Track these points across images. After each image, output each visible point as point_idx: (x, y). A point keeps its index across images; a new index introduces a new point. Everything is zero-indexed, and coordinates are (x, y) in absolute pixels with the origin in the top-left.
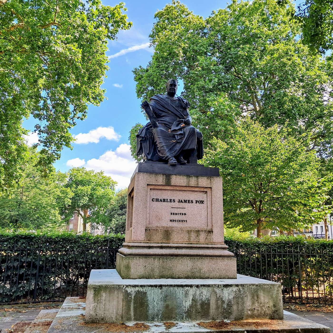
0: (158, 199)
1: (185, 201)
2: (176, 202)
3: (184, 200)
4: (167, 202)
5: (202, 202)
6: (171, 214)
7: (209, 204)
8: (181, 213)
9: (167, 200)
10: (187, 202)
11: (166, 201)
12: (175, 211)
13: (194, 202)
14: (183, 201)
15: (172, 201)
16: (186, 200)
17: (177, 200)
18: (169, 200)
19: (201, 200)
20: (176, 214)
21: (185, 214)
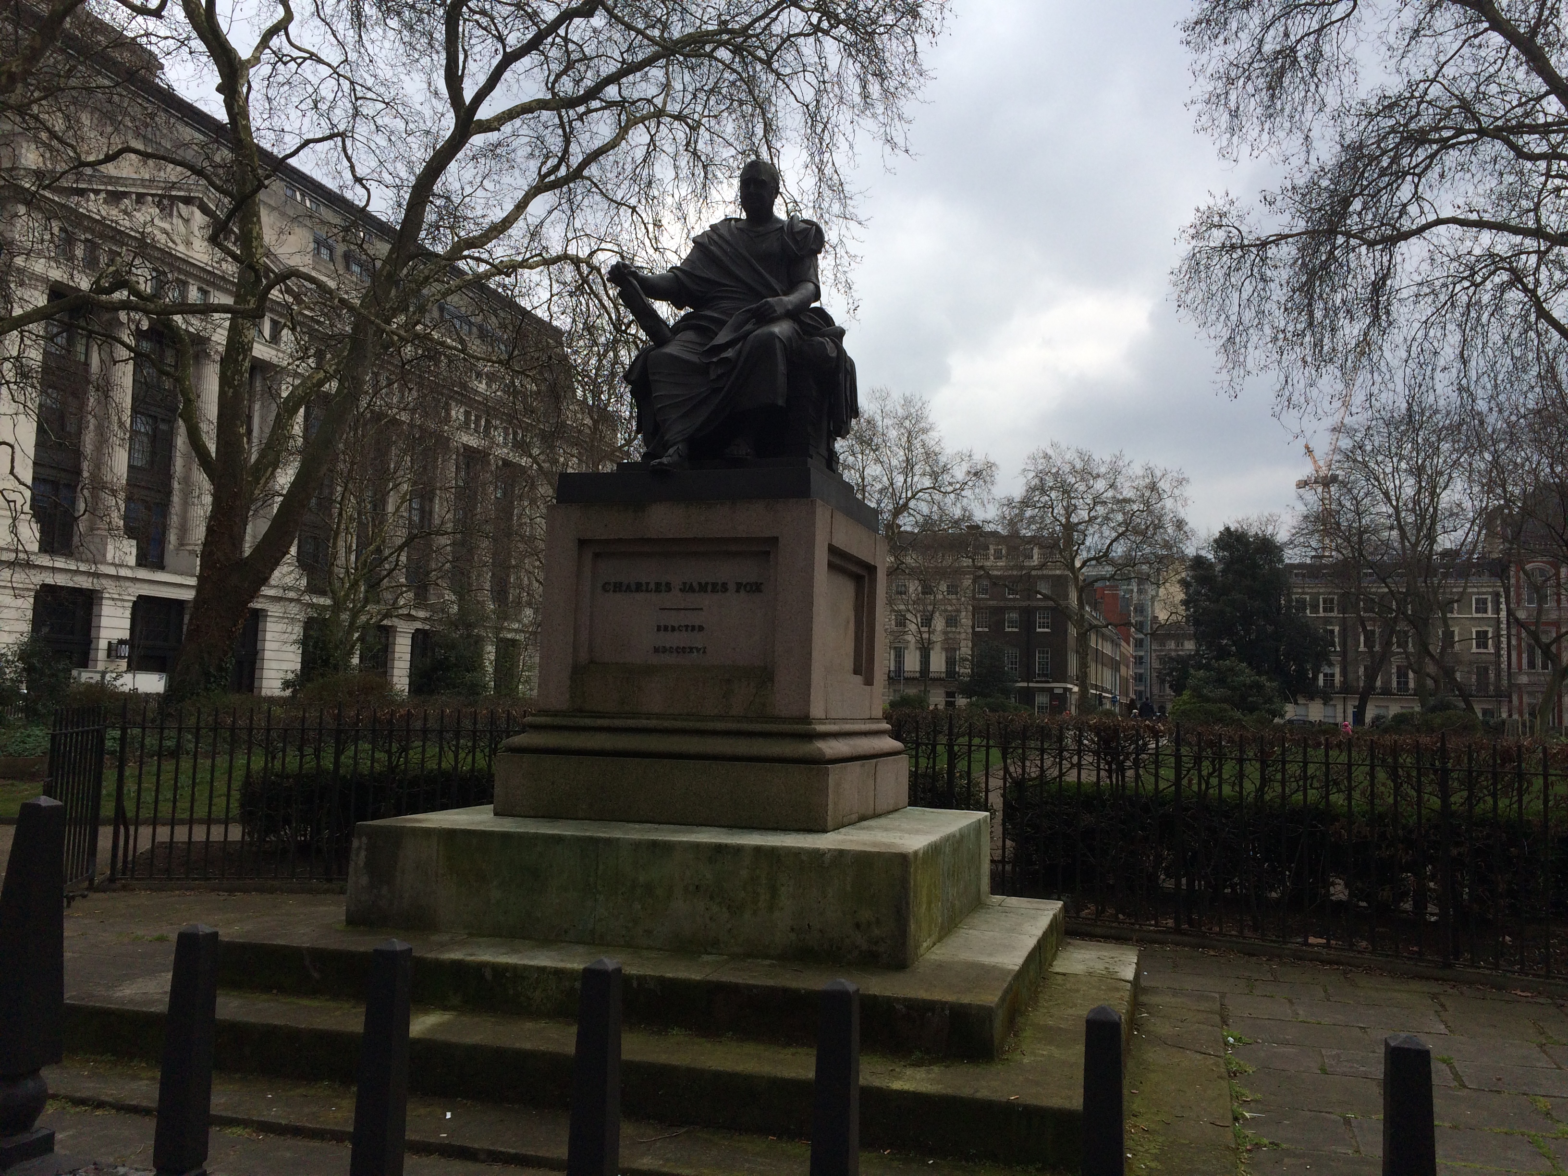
0: (621, 583)
1: (703, 588)
2: (675, 591)
3: (700, 584)
4: (647, 591)
5: (756, 588)
6: (659, 628)
8: (687, 626)
9: (648, 584)
10: (709, 588)
11: (644, 588)
12: (674, 619)
13: (732, 586)
14: (696, 587)
15: (663, 588)
16: (707, 584)
17: (676, 585)
18: (652, 586)
19: (752, 581)
20: (673, 629)
21: (701, 628)
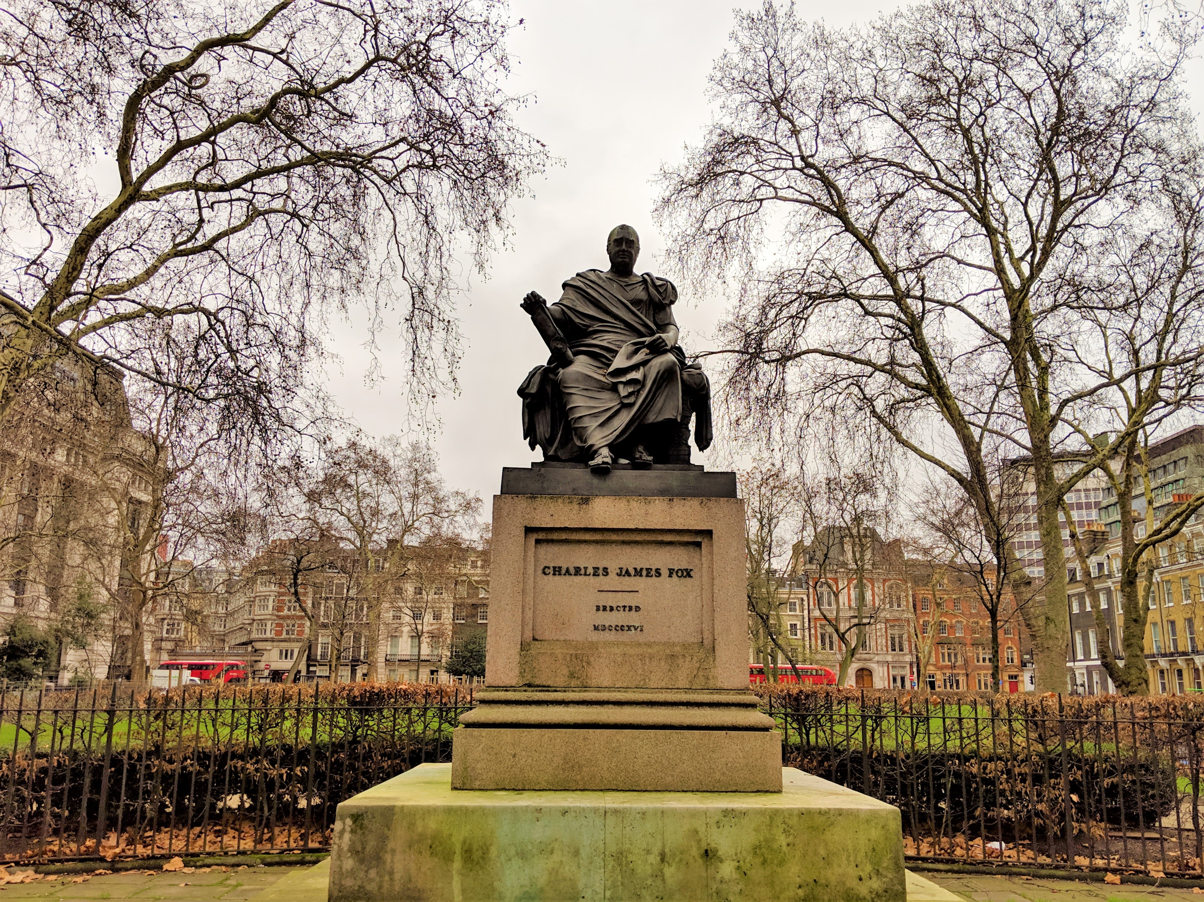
0: (560, 568)
1: (638, 573)
2: (612, 575)
3: (635, 569)
4: (585, 574)
5: (687, 573)
6: (598, 608)
7: (705, 579)
8: (625, 607)
9: (586, 568)
10: (644, 573)
11: (583, 572)
12: (610, 600)
13: (665, 572)
14: (632, 572)
15: (601, 572)
16: (642, 569)
17: (613, 570)
18: (590, 571)
19: (683, 567)
20: (612, 609)
21: (638, 609)
